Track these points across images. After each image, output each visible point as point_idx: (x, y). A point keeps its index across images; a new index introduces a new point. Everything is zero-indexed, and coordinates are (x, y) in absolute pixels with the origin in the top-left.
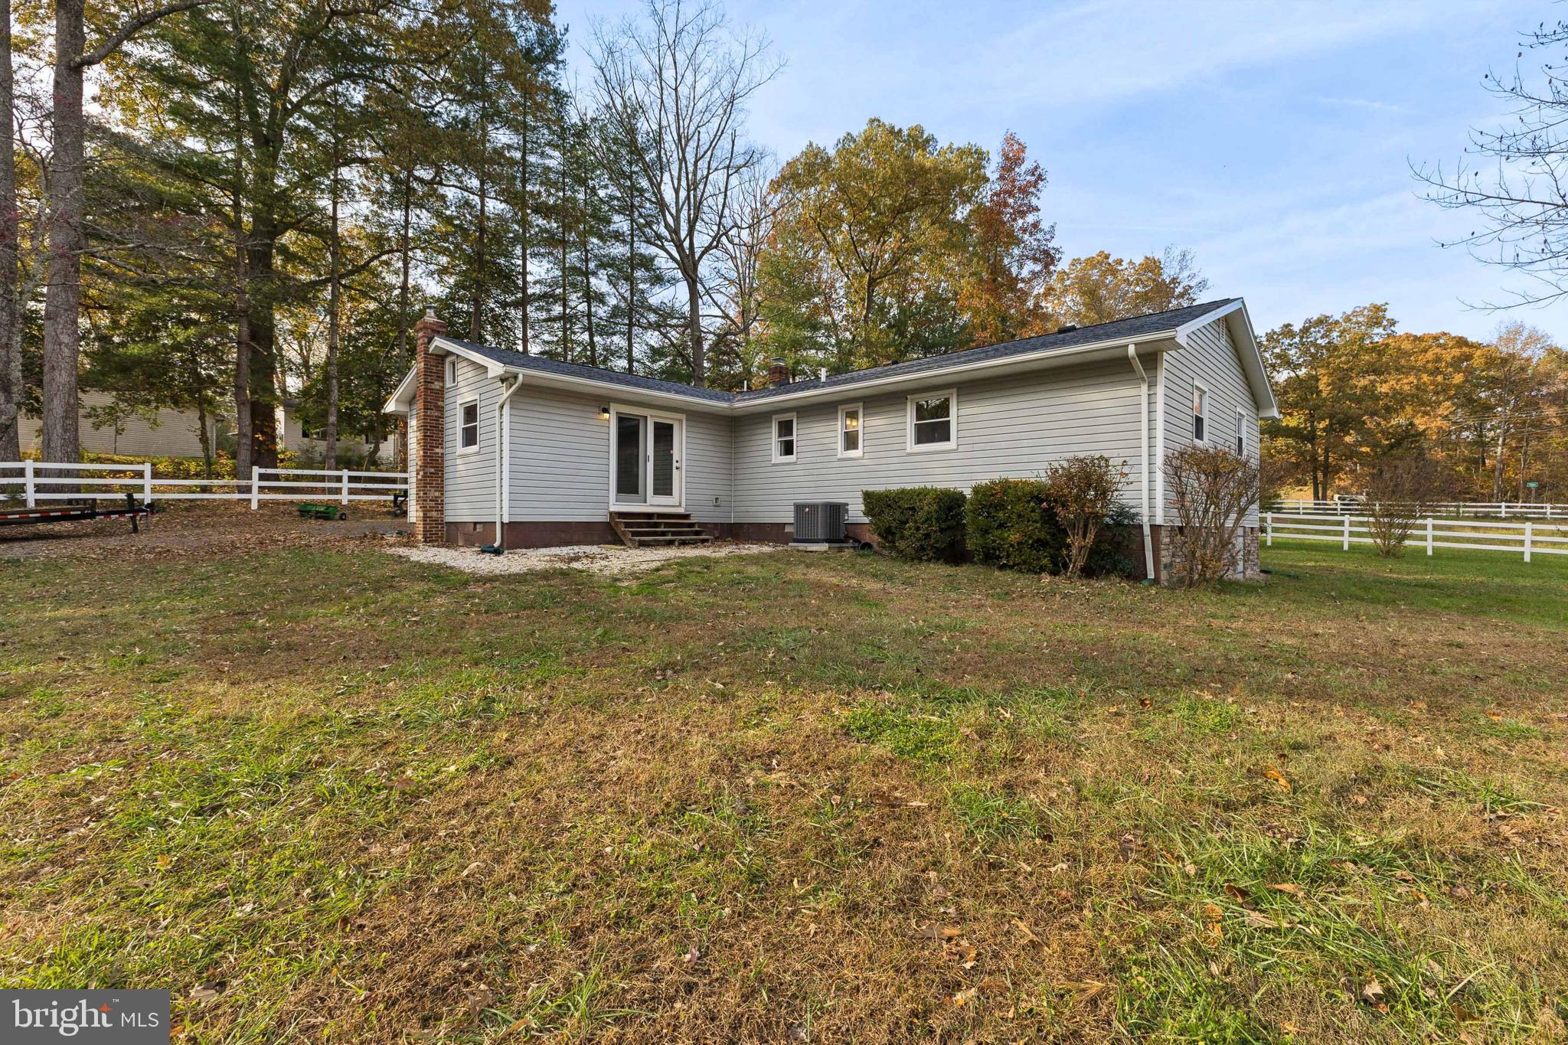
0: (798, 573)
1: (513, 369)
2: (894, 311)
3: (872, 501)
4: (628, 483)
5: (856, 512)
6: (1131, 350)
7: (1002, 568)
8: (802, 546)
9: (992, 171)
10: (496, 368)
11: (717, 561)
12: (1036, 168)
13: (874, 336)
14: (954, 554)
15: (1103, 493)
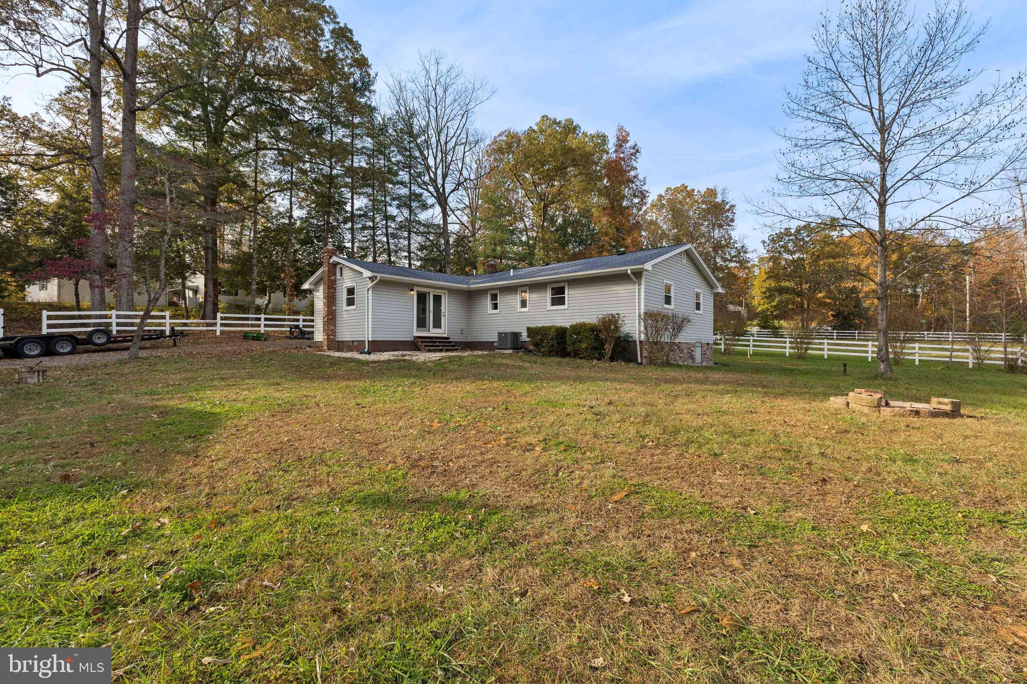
0: (498, 361)
1: (376, 274)
2: (560, 220)
3: (530, 330)
4: (422, 323)
5: (524, 337)
6: (629, 271)
7: (581, 358)
8: (501, 351)
9: (611, 146)
10: (367, 274)
11: (464, 357)
12: (636, 145)
13: (547, 237)
14: (563, 353)
15: (617, 328)
